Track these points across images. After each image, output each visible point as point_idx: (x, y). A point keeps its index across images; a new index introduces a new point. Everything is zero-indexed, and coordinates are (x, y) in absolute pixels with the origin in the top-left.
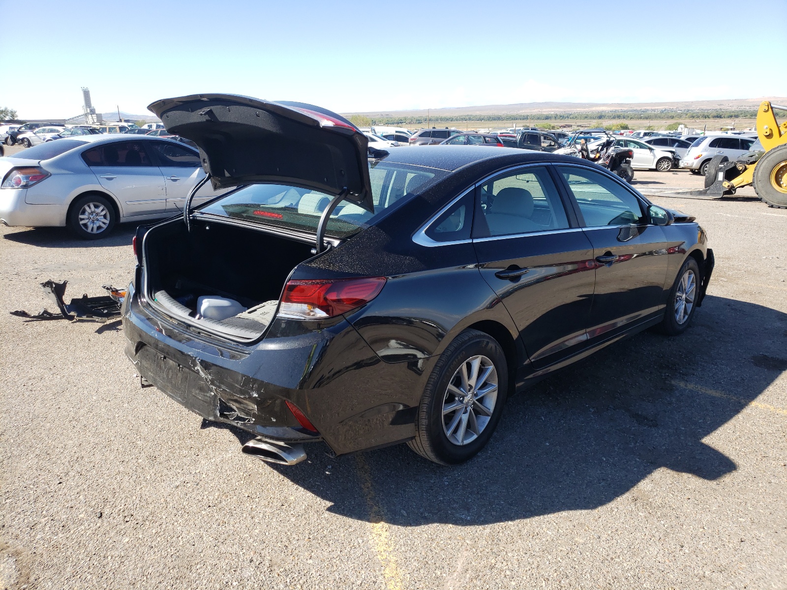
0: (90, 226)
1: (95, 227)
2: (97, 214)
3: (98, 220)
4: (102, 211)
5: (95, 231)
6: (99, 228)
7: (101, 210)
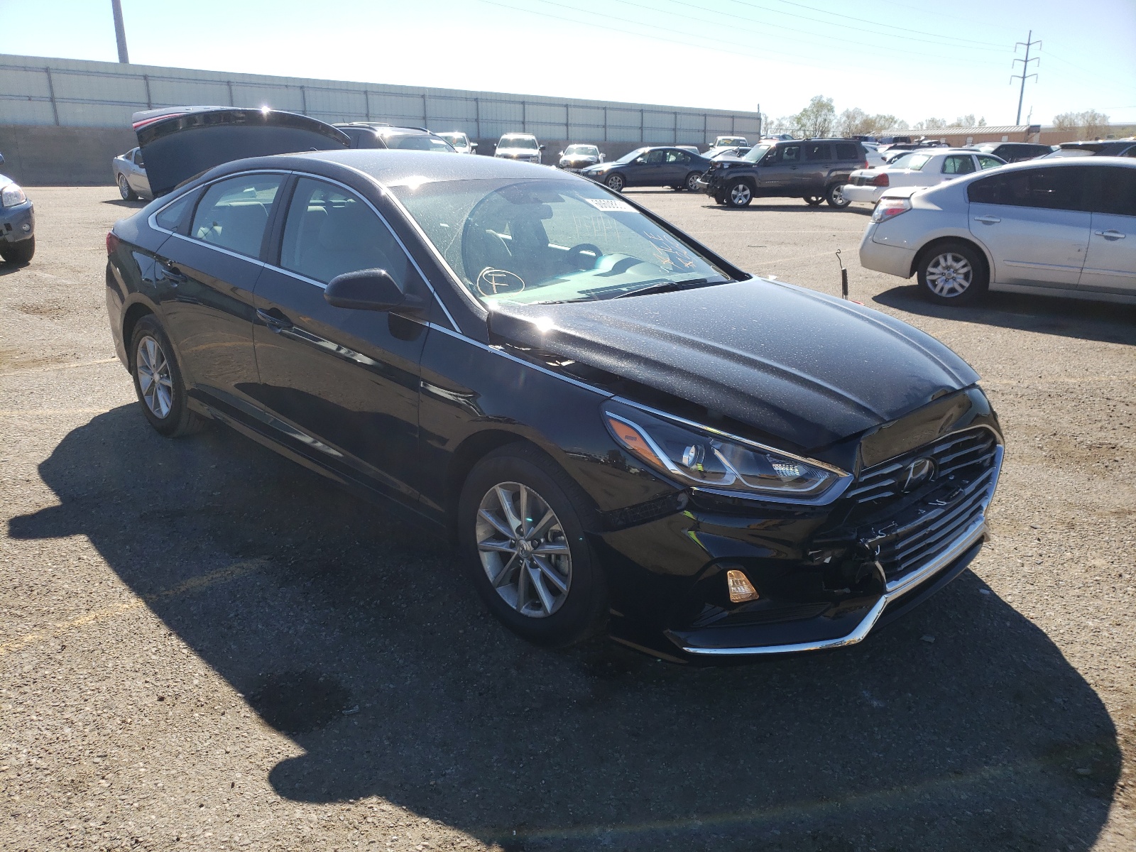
0: (940, 284)
1: (947, 287)
2: (956, 271)
3: (954, 279)
4: (964, 267)
5: (944, 294)
6: (952, 290)
7: (961, 267)
